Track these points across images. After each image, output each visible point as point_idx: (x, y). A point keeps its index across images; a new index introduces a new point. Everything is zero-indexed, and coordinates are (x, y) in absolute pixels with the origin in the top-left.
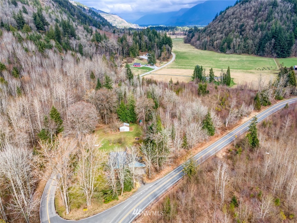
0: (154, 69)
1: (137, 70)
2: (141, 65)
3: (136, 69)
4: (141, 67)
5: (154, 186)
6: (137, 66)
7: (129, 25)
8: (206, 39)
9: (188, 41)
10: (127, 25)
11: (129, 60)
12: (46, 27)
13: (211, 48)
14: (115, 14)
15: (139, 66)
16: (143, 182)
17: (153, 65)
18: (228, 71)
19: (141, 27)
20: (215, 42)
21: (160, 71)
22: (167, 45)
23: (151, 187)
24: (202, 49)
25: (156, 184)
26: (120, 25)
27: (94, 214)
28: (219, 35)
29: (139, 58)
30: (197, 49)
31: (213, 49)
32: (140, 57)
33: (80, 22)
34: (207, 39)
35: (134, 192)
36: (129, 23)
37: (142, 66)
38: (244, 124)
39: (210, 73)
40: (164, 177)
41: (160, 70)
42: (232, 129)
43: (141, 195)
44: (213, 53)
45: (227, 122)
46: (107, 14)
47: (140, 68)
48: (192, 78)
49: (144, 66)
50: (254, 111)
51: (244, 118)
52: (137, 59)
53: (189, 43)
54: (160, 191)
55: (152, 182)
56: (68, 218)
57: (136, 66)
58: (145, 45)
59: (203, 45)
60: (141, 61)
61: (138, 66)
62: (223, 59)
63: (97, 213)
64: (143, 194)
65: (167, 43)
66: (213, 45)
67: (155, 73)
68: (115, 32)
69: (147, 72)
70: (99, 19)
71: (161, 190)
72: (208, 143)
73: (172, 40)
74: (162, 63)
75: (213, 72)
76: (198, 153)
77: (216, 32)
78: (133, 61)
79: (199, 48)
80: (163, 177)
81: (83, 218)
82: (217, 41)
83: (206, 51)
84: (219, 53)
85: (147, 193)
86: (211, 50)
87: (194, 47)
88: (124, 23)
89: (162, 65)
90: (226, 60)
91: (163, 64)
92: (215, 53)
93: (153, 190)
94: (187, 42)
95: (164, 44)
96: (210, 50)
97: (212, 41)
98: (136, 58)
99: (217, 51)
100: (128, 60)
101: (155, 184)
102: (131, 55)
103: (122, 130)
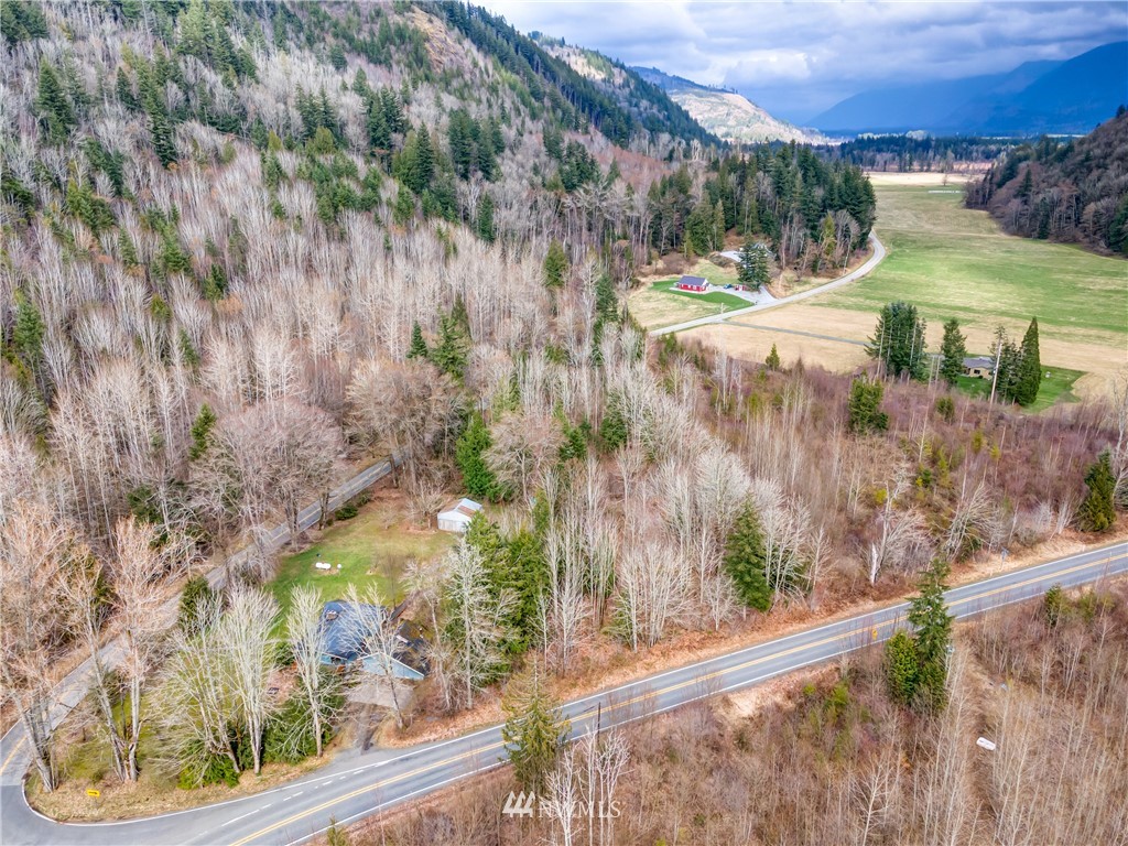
0: (753, 304)
1: (684, 303)
2: (707, 284)
3: (682, 297)
4: (703, 293)
5: (394, 763)
6: (692, 289)
7: (782, 130)
8: (1054, 192)
9: (980, 200)
10: (773, 129)
11: (674, 265)
12: (396, 137)
13: (1070, 228)
14: (733, 91)
15: (698, 289)
16: (368, 739)
17: (756, 289)
18: (1032, 336)
19: (828, 139)
20: (1092, 207)
21: (772, 313)
22: (845, 211)
23: (380, 767)
24: (1028, 236)
25: (407, 759)
26: (745, 130)
27: (120, 818)
28: (1117, 176)
29: (719, 257)
30: (1003, 235)
31: (1080, 235)
32: (722, 254)
33: (556, 119)
34: (1062, 191)
35: (311, 770)
36: (783, 123)
37: (711, 289)
38: (972, 588)
39: (946, 338)
40: (458, 736)
41: (775, 308)
42: (894, 600)
43: (323, 789)
44: (1071, 254)
45: (875, 561)
46: (701, 91)
47: (700, 297)
48: (870, 354)
49: (721, 289)
50: (1073, 534)
51: (988, 560)
52: (708, 262)
53: (983, 210)
54: (398, 790)
55: (398, 748)
56: (41, 807)
57: (686, 287)
58: (755, 211)
59: (1034, 216)
60: (721, 269)
61: (695, 287)
62: (1100, 283)
63: (133, 816)
64: (332, 786)
65: (848, 204)
66: (1078, 222)
67: (744, 320)
68: (675, 155)
69: (717, 312)
70: (655, 110)
71: (407, 786)
72: (737, 637)
73: (876, 194)
74: (805, 283)
75: (959, 338)
76: (661, 672)
77: (1108, 161)
78: (686, 268)
79: (1014, 228)
80: (453, 738)
81: (82, 818)
82: (1104, 202)
83: (1042, 246)
84: (1101, 254)
85: (352, 784)
86: (1073, 241)
87: (995, 226)
88: (763, 123)
89: (798, 289)
90: (1112, 287)
91: (807, 287)
92: (1082, 252)
93: (377, 781)
94: (976, 203)
95: (831, 207)
96: (1065, 242)
97: (1080, 201)
98: (706, 258)
99: (1092, 247)
100: (668, 263)
101: (402, 760)
102: (687, 244)
103: (447, 524)
